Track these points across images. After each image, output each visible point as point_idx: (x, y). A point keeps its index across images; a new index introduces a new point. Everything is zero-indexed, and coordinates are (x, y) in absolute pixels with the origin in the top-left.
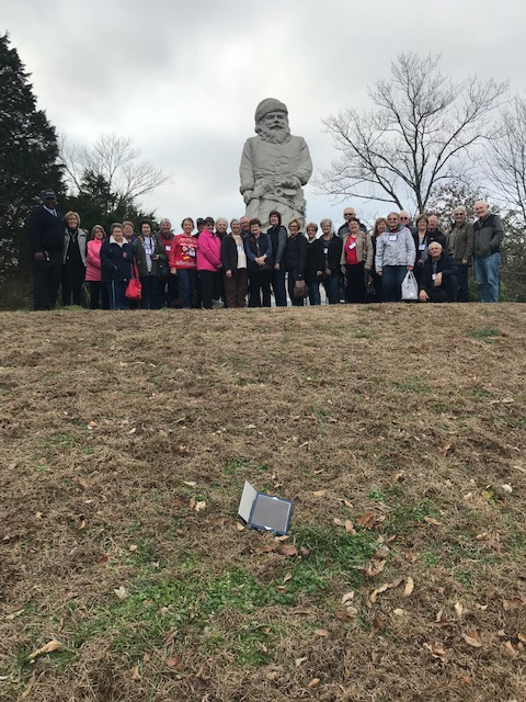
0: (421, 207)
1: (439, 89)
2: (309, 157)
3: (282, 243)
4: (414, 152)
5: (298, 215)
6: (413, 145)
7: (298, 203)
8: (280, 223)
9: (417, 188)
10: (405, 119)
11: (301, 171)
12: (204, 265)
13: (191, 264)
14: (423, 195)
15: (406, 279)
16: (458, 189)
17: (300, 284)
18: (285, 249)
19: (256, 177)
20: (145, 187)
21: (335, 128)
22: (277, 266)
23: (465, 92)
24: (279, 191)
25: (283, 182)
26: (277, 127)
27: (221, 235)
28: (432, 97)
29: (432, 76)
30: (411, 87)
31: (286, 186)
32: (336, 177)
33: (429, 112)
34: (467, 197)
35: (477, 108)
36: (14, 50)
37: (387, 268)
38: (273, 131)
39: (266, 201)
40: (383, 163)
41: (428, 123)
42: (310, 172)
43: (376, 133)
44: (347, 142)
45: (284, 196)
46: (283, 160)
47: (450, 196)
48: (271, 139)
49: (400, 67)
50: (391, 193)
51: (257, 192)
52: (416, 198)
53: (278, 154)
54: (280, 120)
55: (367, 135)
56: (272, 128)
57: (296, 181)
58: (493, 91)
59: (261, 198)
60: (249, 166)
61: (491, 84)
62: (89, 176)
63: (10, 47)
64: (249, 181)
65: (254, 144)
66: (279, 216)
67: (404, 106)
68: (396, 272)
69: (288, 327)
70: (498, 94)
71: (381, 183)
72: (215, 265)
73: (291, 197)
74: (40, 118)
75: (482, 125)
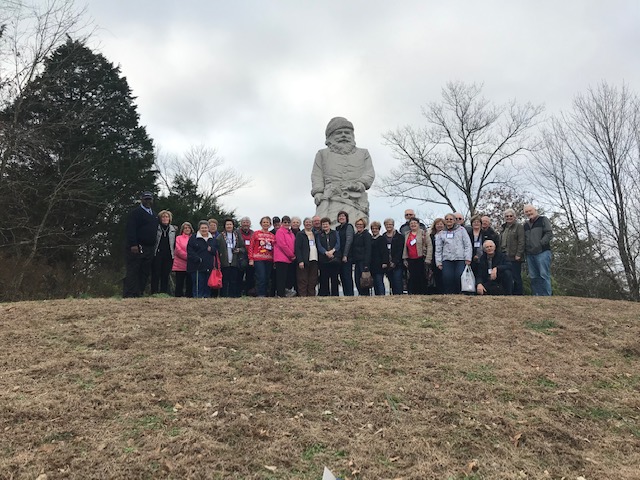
0: (472, 208)
1: (483, 110)
2: (372, 165)
3: (349, 238)
4: (464, 162)
5: (362, 215)
6: (463, 156)
7: (362, 205)
8: (347, 221)
9: (467, 192)
10: (455, 134)
11: (365, 177)
12: (280, 257)
13: (268, 257)
14: (474, 198)
15: (465, 273)
16: (506, 193)
17: (366, 275)
18: (353, 245)
19: (325, 182)
20: (227, 189)
21: (394, 141)
22: (345, 259)
23: (507, 112)
24: (345, 194)
25: (350, 186)
26: (345, 141)
27: (296, 231)
28: (478, 115)
29: (478, 99)
30: (459, 108)
31: (352, 190)
32: (395, 183)
33: (477, 128)
34: (514, 200)
35: (518, 125)
36: (124, 79)
37: (446, 262)
38: (341, 144)
39: (334, 203)
40: (436, 171)
41: (475, 137)
42: (373, 178)
43: (429, 146)
44: (404, 153)
45: (350, 198)
46: (349, 168)
47: (498, 200)
48: (339, 151)
49: (449, 92)
50: (445, 196)
51: (327, 195)
52: (466, 200)
53: (345, 163)
54: (347, 136)
55: (422, 147)
56: (340, 142)
57: (360, 186)
58: (531, 112)
59: (330, 200)
60: (320, 173)
61: (529, 106)
62: (178, 180)
63: (121, 76)
64: (320, 186)
65: (325, 155)
66: (347, 215)
67: (454, 124)
68: (456, 266)
69: (358, 315)
70: (535, 115)
71: (435, 187)
72: (290, 258)
73: (356, 199)
74: (141, 133)
75: (523, 140)
